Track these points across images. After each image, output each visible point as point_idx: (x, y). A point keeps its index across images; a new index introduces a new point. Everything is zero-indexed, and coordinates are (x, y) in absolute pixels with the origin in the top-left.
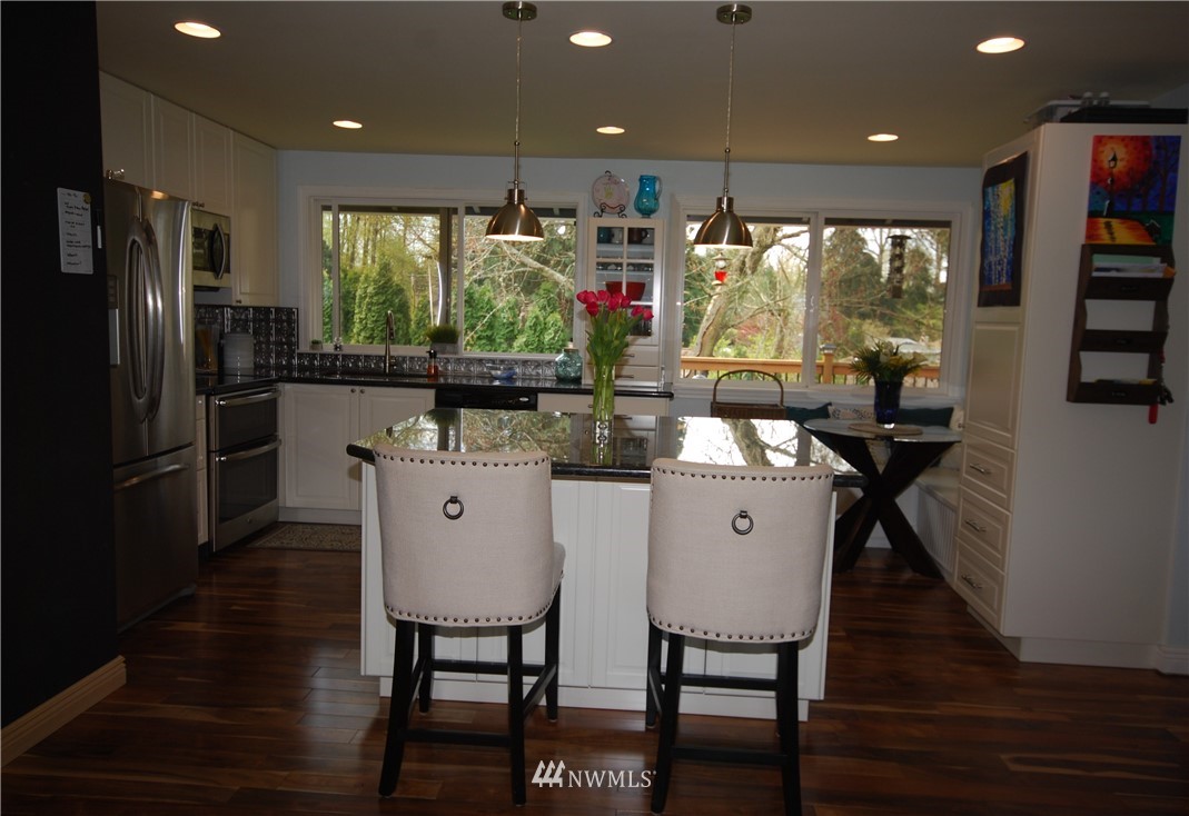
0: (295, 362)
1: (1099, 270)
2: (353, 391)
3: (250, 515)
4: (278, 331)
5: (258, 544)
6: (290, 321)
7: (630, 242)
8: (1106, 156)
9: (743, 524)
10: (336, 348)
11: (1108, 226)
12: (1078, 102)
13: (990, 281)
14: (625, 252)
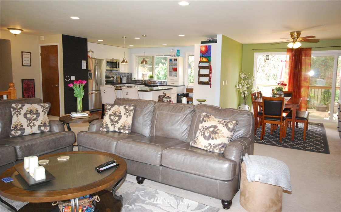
0: (132, 81)
1: (201, 65)
8: (202, 49)
10: (137, 79)
11: (202, 58)
14: (173, 63)
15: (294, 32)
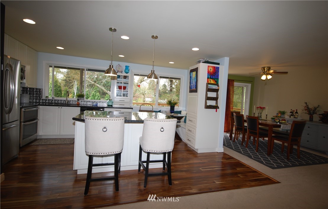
0: (41, 101)
1: (209, 87)
2: (59, 108)
3: (30, 138)
4: (36, 94)
5: (33, 144)
6: (40, 92)
7: (124, 78)
8: (210, 69)
9: (162, 130)
10: (53, 98)
11: (210, 80)
12: (204, 60)
13: (192, 88)
14: (123, 80)
15: (265, 67)
